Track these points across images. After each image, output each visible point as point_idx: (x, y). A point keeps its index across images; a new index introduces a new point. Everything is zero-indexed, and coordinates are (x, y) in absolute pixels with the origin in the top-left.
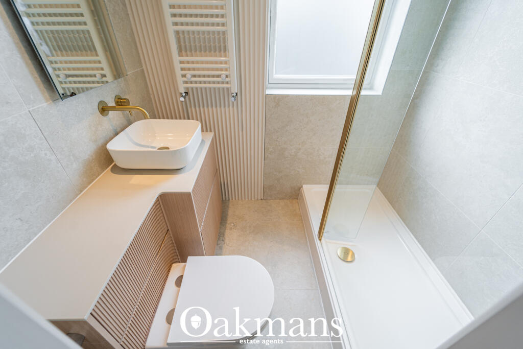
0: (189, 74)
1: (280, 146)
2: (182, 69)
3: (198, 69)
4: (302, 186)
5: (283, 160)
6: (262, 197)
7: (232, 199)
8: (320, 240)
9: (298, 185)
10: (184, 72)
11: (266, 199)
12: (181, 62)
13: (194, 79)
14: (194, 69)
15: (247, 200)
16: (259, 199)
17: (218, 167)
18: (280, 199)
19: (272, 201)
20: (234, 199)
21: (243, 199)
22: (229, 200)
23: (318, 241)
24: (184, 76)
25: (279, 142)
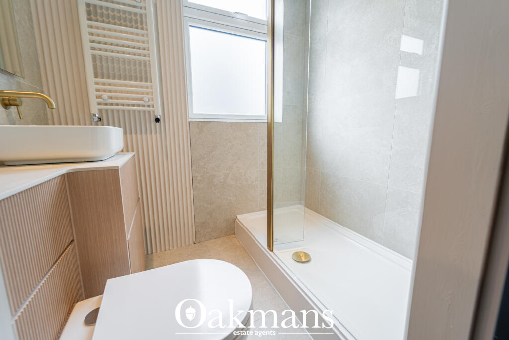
0: (105, 95)
1: (208, 173)
2: (98, 90)
3: (116, 91)
4: (236, 217)
5: (213, 189)
6: (195, 240)
7: (156, 252)
8: (272, 251)
9: (232, 216)
10: (99, 93)
11: (200, 242)
12: (97, 83)
13: (110, 101)
14: (110, 91)
15: (175, 248)
16: (191, 243)
17: (140, 196)
18: (215, 239)
19: (206, 242)
20: (158, 251)
21: (171, 248)
22: (152, 253)
23: (271, 253)
24: (98, 97)
25: (207, 169)
